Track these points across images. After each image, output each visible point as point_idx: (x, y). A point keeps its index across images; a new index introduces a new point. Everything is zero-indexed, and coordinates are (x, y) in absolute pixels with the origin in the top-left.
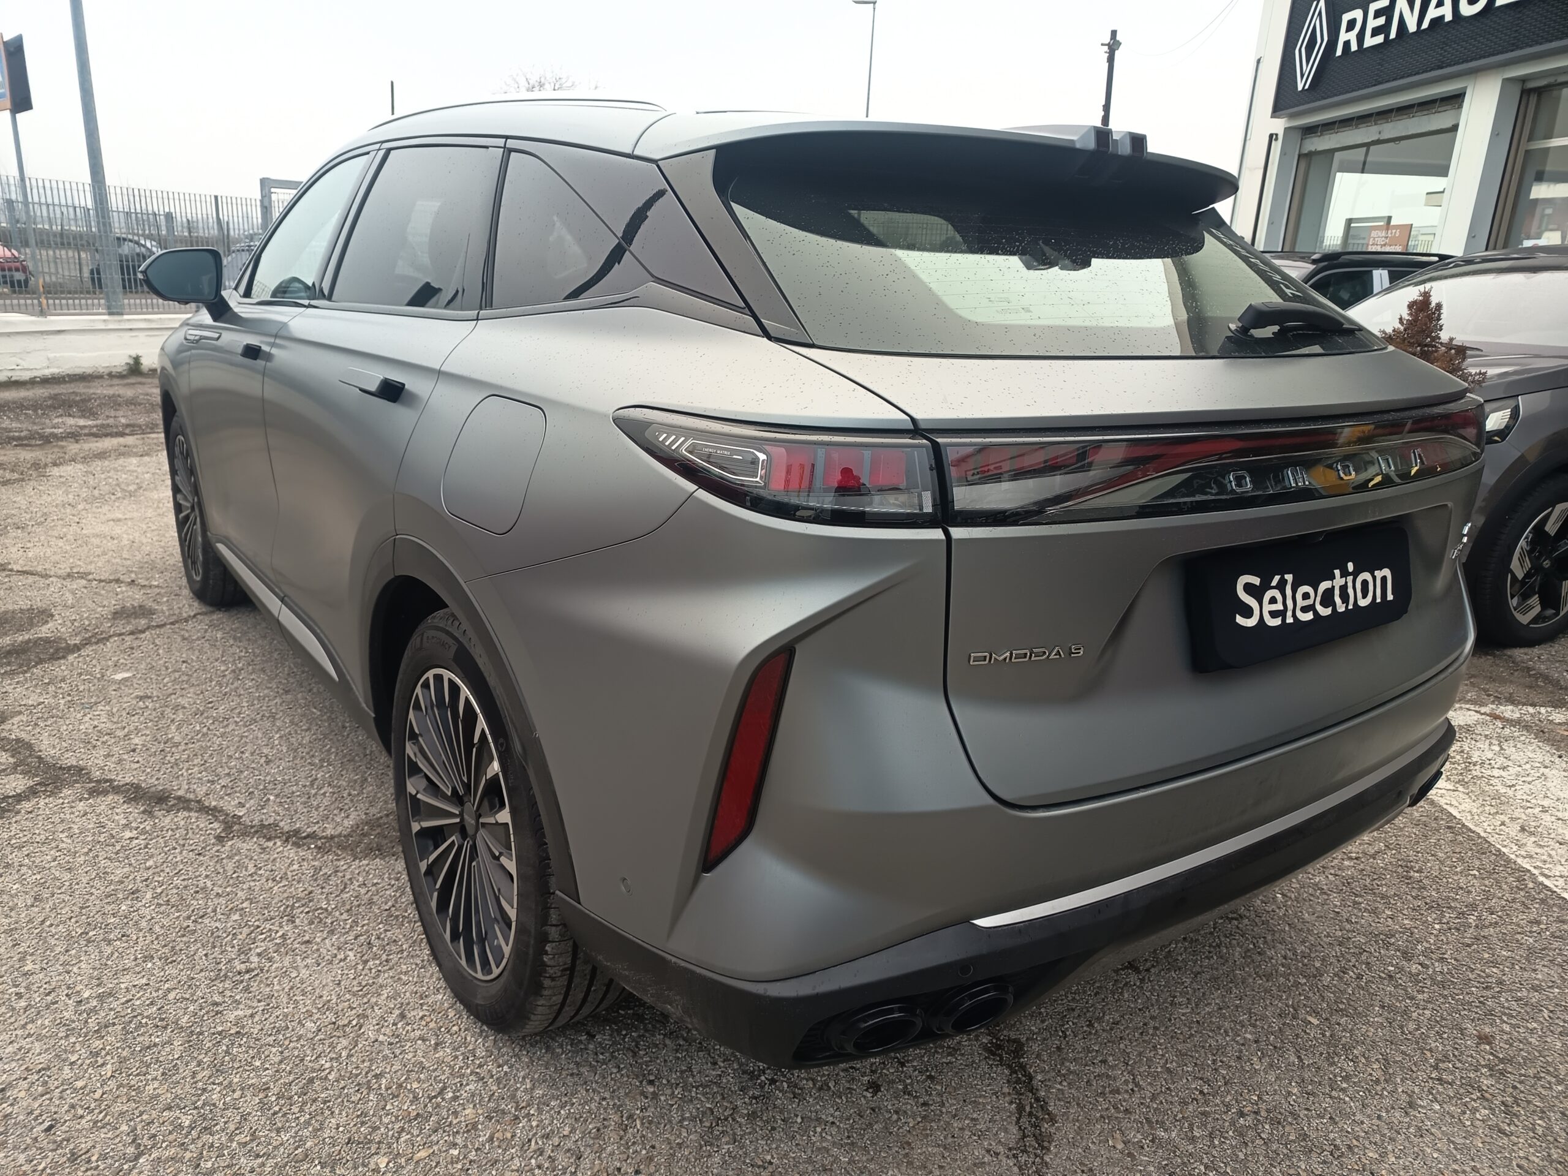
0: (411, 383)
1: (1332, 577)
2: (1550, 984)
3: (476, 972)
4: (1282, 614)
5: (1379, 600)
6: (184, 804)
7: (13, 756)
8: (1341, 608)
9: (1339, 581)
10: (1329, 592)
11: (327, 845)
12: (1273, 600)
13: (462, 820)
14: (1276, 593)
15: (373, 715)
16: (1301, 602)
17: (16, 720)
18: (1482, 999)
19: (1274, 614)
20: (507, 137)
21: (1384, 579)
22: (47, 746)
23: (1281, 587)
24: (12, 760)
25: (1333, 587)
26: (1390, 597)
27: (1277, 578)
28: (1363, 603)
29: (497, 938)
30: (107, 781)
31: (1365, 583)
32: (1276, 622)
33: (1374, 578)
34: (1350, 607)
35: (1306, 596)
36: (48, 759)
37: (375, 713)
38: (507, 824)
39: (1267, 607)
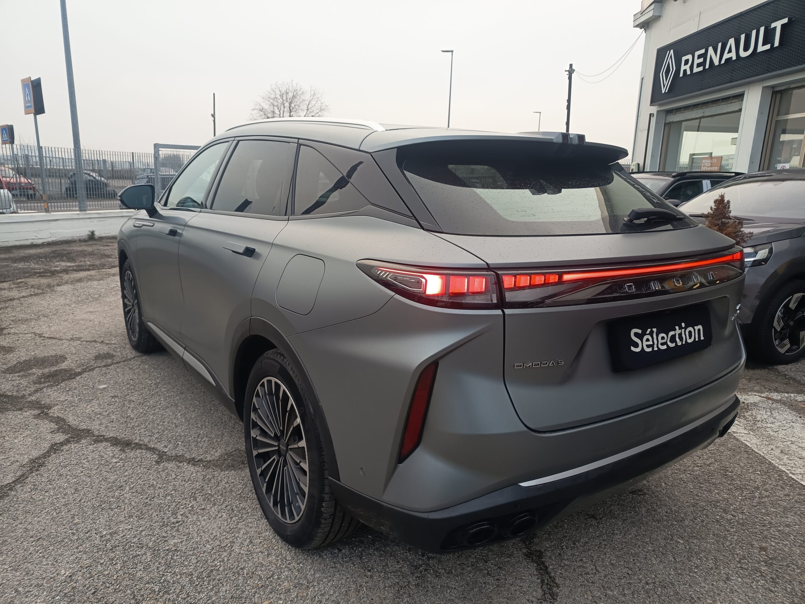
0: (258, 248)
1: (675, 330)
2: (794, 524)
3: (286, 519)
4: (652, 346)
5: (697, 340)
6: (139, 446)
7: (57, 425)
8: (679, 343)
9: (678, 331)
10: (673, 337)
11: (208, 465)
12: (648, 340)
13: (279, 448)
14: (649, 337)
15: (234, 401)
16: (660, 341)
17: (56, 408)
18: (762, 531)
19: (648, 346)
20: (299, 139)
21: (699, 330)
22: (72, 420)
23: (651, 334)
24: (56, 427)
25: (675, 334)
26: (702, 338)
27: (649, 330)
28: (689, 341)
29: (298, 502)
30: (101, 436)
31: (690, 332)
32: (650, 350)
33: (694, 330)
34: (684, 343)
35: (663, 338)
36: (73, 426)
37: (235, 400)
38: (304, 447)
39: (645, 343)
